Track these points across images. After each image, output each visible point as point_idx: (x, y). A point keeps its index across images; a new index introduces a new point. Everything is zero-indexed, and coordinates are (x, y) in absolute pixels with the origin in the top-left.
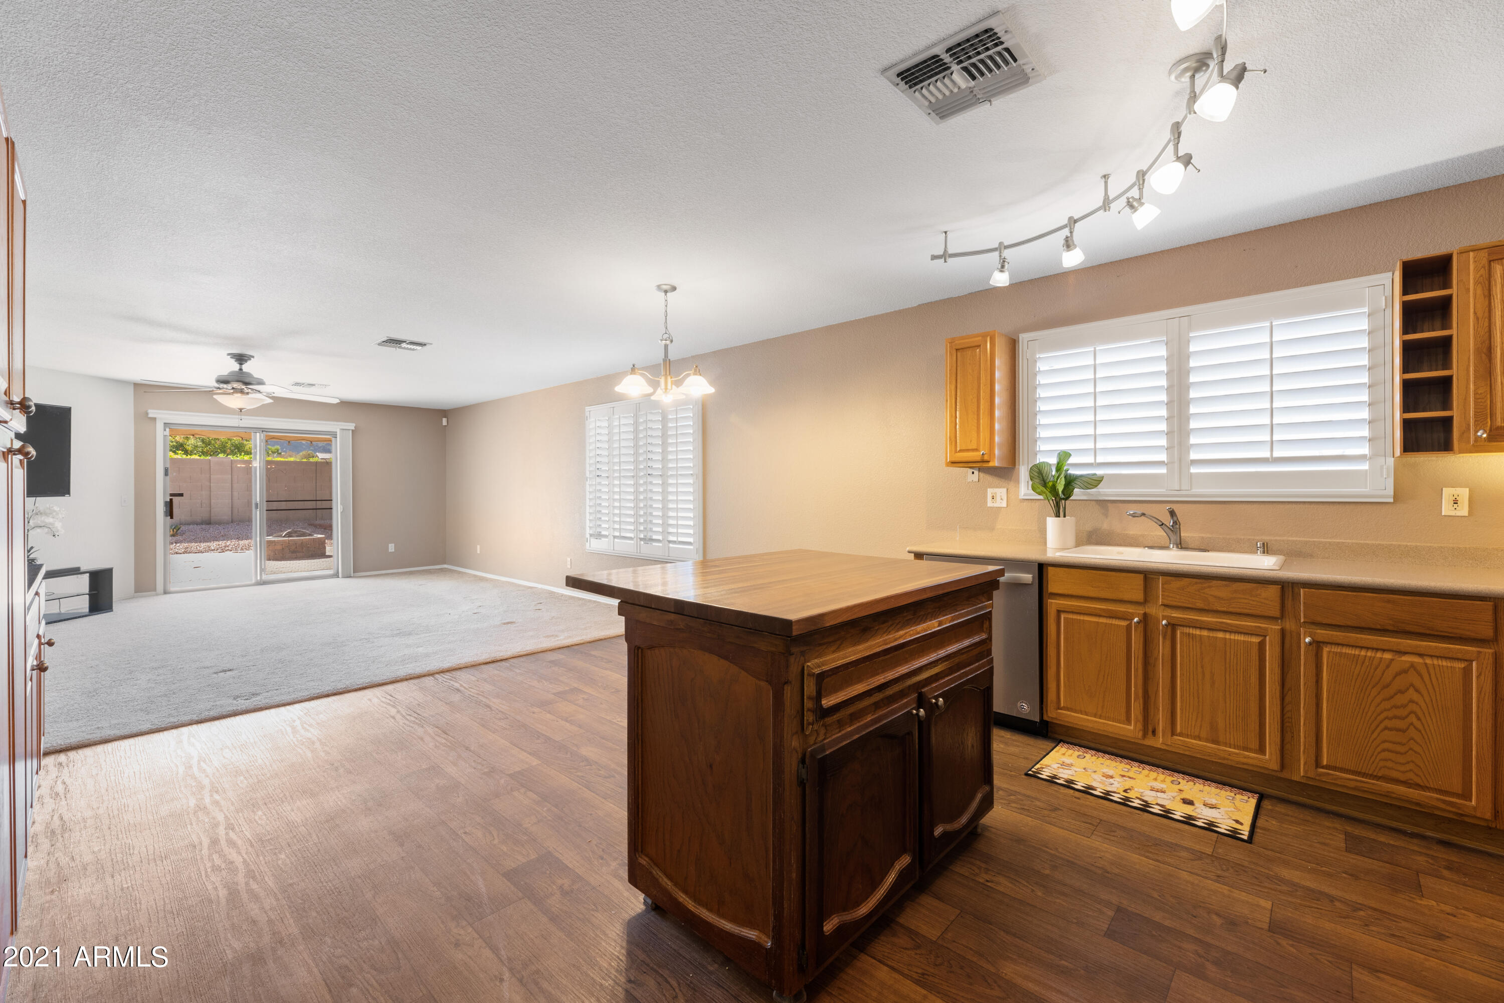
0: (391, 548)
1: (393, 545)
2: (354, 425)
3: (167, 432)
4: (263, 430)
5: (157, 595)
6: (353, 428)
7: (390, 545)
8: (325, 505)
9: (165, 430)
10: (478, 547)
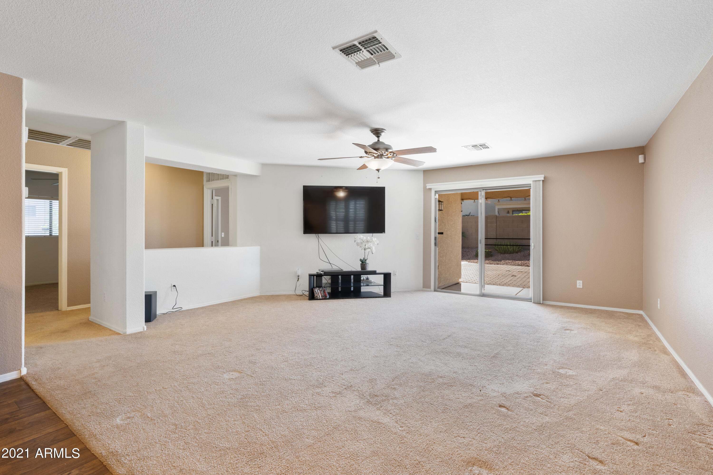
0: (579, 284)
1: (581, 282)
2: (543, 176)
3: (437, 196)
4: (483, 189)
5: (431, 291)
6: (543, 179)
7: (578, 282)
8: (524, 242)
9: (435, 195)
10: (659, 300)
